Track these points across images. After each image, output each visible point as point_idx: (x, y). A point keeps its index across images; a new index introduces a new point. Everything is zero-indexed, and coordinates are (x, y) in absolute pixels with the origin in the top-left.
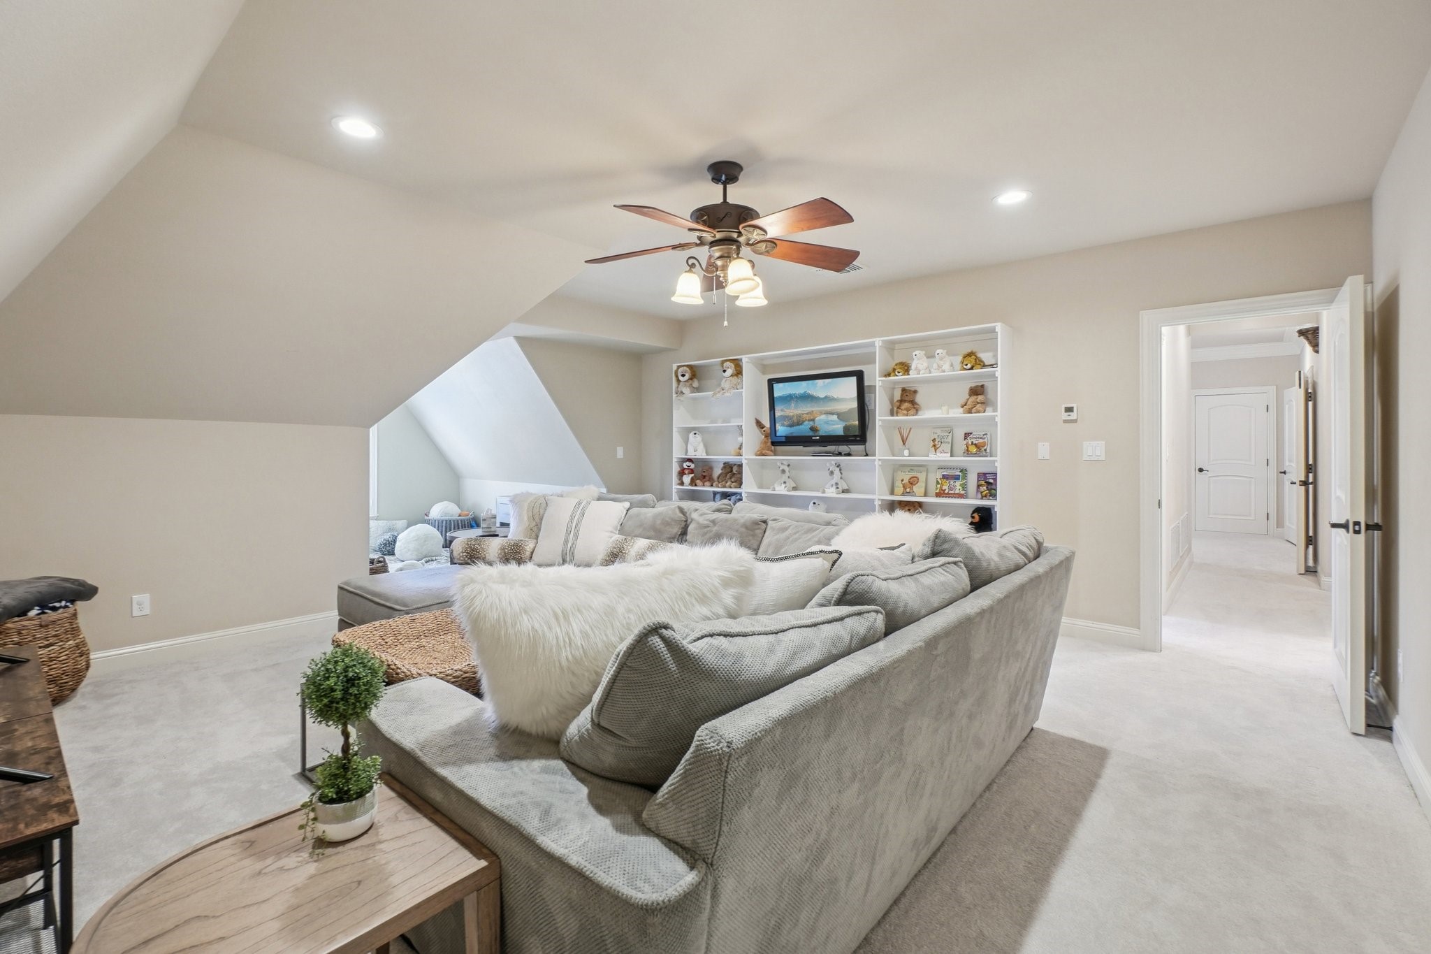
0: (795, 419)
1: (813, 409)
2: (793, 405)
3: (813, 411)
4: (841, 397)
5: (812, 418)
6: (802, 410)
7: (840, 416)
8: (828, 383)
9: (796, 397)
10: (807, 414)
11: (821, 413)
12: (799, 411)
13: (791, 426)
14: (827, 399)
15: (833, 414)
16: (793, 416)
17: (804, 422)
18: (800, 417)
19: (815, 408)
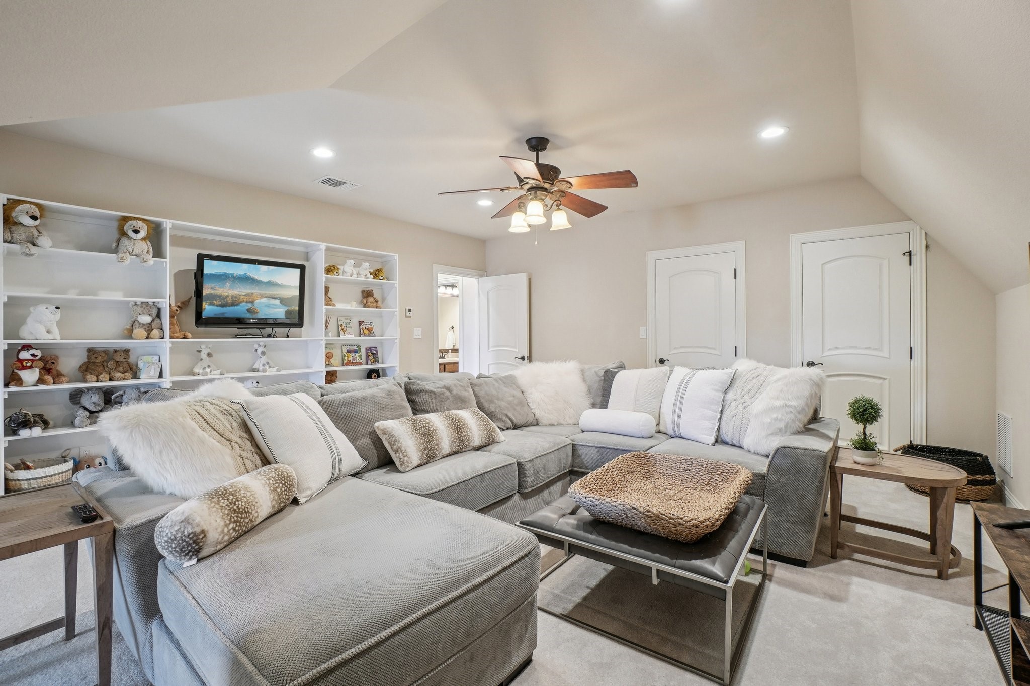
0: (229, 300)
1: (253, 292)
2: (228, 285)
3: (252, 294)
4: (284, 284)
5: (251, 300)
6: (241, 291)
7: (283, 301)
8: (272, 270)
9: (234, 277)
10: (245, 295)
11: (262, 296)
12: (236, 292)
13: (222, 306)
14: (270, 284)
15: (275, 298)
16: (227, 296)
17: (241, 302)
18: (236, 297)
19: (256, 291)
